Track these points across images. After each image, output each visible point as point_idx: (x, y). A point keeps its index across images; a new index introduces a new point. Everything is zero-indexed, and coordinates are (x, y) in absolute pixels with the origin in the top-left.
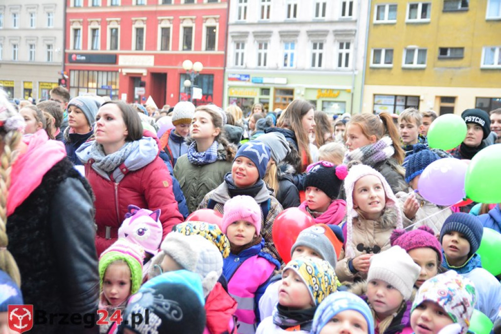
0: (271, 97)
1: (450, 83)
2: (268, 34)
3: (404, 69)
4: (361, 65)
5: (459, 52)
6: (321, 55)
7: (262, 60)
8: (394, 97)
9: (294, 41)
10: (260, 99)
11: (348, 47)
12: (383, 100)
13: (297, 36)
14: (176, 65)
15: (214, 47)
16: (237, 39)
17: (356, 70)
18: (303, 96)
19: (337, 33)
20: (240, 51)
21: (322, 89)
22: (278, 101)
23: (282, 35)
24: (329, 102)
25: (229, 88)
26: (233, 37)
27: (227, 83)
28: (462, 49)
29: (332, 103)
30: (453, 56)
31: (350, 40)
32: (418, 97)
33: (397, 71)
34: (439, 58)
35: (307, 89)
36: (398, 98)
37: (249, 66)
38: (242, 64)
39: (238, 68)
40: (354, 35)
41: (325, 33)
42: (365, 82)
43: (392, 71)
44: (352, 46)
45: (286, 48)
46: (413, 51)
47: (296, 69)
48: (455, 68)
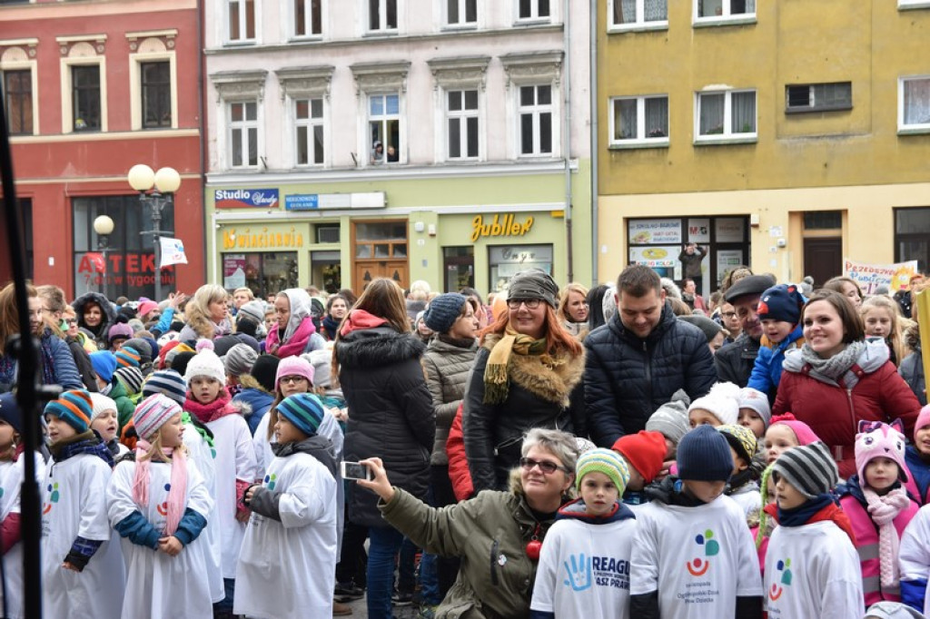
0: (344, 245)
1: (824, 177)
2: (323, 75)
3: (699, 147)
4: (583, 145)
5: (838, 95)
6: (473, 123)
7: (310, 147)
8: (679, 221)
9: (396, 90)
10: (312, 253)
11: (545, 97)
12: (651, 234)
13: (404, 75)
14: (58, 173)
15: (169, 119)
16: (234, 94)
17: (573, 158)
18: (433, 236)
19: (512, 63)
20: (244, 125)
21: (483, 215)
22: (363, 256)
23: (361, 74)
24: (507, 247)
25: (218, 230)
26: (219, 86)
27: (215, 216)
28: (847, 85)
29: (515, 251)
30: (825, 106)
31: (550, 80)
32: (747, 218)
33: (681, 155)
34: (789, 114)
35: (440, 216)
36: (691, 224)
37: (274, 163)
38: (253, 161)
39: (244, 173)
40: (560, 65)
41: (481, 65)
42: (599, 190)
43: (671, 155)
44: (556, 95)
45: (375, 109)
46: (719, 97)
47: (409, 165)
48: (832, 137)
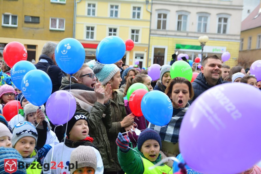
1: (33, 37)
3: (3, 27)
28: (38, 18)
30: (33, 21)
34: (25, 22)
46: (8, 16)
48: (35, 28)
